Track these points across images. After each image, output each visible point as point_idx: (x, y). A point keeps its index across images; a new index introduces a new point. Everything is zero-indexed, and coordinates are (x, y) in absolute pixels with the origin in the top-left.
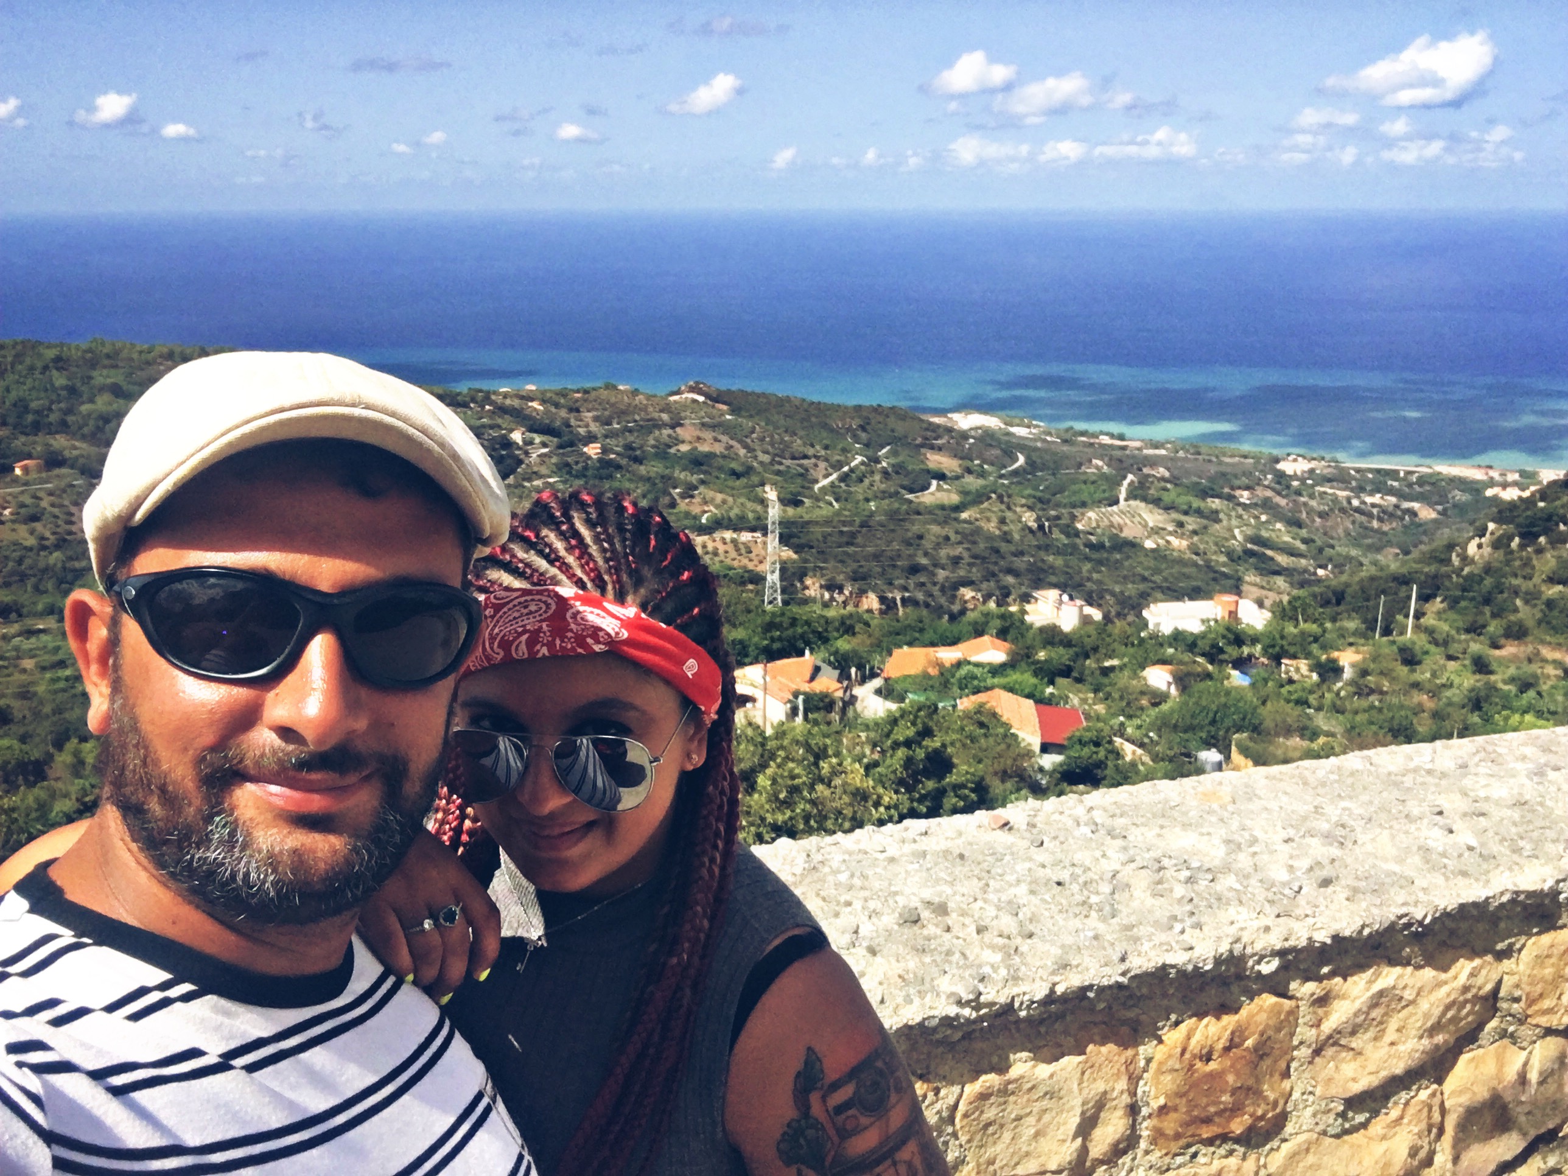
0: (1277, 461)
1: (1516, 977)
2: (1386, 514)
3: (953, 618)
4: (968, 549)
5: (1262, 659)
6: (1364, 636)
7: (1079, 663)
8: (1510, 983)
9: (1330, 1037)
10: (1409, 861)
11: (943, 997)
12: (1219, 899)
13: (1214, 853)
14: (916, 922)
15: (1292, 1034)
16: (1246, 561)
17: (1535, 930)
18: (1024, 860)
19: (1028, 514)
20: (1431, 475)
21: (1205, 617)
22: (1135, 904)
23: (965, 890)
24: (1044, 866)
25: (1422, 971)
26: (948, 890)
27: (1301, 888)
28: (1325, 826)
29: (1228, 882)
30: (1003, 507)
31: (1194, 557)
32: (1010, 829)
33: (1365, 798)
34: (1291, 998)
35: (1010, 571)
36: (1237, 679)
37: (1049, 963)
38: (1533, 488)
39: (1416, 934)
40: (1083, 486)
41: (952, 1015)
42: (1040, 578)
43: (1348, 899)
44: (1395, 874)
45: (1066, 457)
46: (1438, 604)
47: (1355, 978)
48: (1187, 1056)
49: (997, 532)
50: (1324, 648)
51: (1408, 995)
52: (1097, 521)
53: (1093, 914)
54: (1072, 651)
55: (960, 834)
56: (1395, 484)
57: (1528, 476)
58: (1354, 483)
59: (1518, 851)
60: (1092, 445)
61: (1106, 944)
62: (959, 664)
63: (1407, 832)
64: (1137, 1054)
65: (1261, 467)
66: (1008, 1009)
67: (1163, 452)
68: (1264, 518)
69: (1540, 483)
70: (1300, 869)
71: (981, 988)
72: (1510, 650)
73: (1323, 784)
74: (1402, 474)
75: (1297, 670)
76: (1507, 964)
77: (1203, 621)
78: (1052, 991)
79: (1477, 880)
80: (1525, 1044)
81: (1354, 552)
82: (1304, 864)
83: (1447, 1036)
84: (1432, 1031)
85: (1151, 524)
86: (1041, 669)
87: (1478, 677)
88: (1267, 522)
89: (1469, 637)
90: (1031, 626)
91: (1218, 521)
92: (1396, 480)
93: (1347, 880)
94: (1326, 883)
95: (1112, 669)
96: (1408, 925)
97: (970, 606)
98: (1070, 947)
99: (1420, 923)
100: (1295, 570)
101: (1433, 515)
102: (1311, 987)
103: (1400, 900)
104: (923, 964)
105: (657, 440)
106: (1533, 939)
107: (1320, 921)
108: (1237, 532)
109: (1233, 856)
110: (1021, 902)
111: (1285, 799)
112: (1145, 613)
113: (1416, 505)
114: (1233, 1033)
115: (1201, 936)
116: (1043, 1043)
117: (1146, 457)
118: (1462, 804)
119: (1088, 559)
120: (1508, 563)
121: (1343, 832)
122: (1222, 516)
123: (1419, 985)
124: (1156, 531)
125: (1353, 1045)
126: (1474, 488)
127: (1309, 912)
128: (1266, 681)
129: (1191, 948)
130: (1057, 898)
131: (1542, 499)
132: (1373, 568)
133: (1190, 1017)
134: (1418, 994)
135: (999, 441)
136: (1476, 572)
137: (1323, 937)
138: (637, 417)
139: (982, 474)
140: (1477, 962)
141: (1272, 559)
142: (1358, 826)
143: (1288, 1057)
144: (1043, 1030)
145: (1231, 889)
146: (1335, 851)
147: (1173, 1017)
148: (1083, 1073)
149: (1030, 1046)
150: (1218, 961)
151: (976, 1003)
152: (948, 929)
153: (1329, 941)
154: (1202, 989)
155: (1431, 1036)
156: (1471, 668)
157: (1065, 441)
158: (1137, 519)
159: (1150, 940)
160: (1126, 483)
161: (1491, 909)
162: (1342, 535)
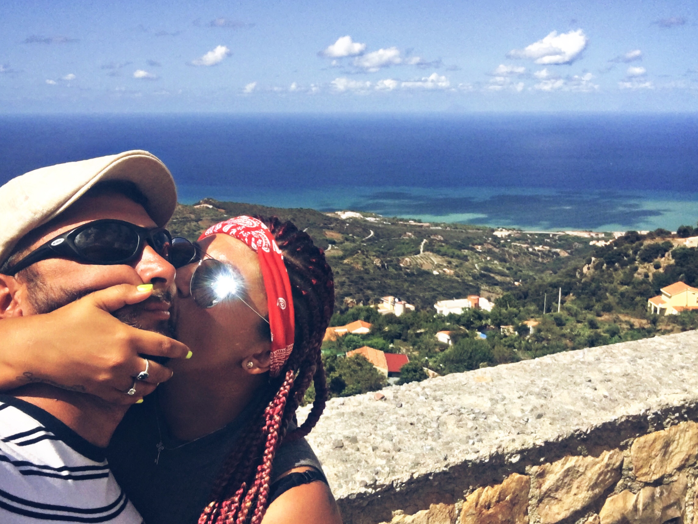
0: (493, 231)
1: (630, 458)
2: (545, 255)
3: (342, 312)
4: (348, 278)
5: (492, 326)
6: (537, 312)
7: (405, 331)
8: (627, 462)
9: (546, 493)
10: (578, 404)
11: (358, 484)
12: (490, 427)
13: (486, 405)
14: (341, 447)
15: (528, 493)
16: (481, 279)
17: (637, 435)
18: (393, 414)
19: (376, 260)
20: (564, 236)
21: (464, 307)
22: (450, 432)
23: (365, 430)
24: (403, 416)
25: (587, 458)
26: (357, 430)
27: (528, 419)
28: (537, 390)
29: (493, 419)
30: (364, 257)
31: (457, 278)
32: (385, 399)
33: (554, 375)
34: (526, 474)
35: (369, 288)
36: (480, 336)
37: (410, 463)
38: (611, 241)
39: (583, 440)
40: (402, 245)
41: (363, 492)
42: (384, 291)
43: (550, 424)
44: (572, 410)
45: (394, 231)
46: (571, 297)
47: (556, 463)
48: (479, 506)
49: (362, 269)
50: (520, 319)
51: (581, 470)
52: (410, 262)
53: (429, 438)
54: (401, 326)
55: (360, 403)
56: (548, 240)
57: (609, 235)
58: (529, 241)
59: (627, 397)
60: (406, 225)
61: (437, 452)
62: (346, 334)
63: (575, 391)
64: (454, 508)
65: (486, 234)
66: (391, 487)
67: (440, 228)
68: (488, 258)
69: (614, 238)
70: (527, 411)
71: (377, 478)
72: (605, 317)
73: (534, 371)
74: (551, 236)
75: (508, 331)
76: (626, 452)
77: (463, 309)
78: (412, 477)
79: (610, 411)
80: (635, 491)
81: (531, 273)
82: (528, 408)
83: (600, 489)
84: (593, 487)
85: (436, 263)
86: (387, 335)
87: (592, 330)
88: (490, 260)
89: (586, 311)
90: (381, 314)
91: (467, 260)
92: (548, 239)
93: (549, 415)
94: (540, 416)
95: (421, 333)
96: (580, 435)
97: (350, 306)
98: (419, 454)
99: (585, 434)
100: (504, 282)
101: (567, 255)
102: (535, 469)
103: (575, 423)
104: (346, 467)
105: (188, 228)
106: (637, 439)
107: (538, 435)
108: (476, 265)
109: (495, 406)
110: (393, 434)
111: (516, 378)
112: (435, 306)
113: (558, 250)
114: (500, 493)
115: (483, 445)
116: (408, 504)
117: (432, 230)
118: (600, 377)
119: (406, 280)
120: (602, 276)
121: (546, 392)
122: (469, 258)
123: (586, 465)
124: (439, 266)
125: (557, 496)
126: (585, 241)
127: (533, 431)
128: (494, 336)
129: (478, 452)
130: (411, 431)
131: (615, 246)
132: (541, 281)
133: (479, 487)
134: (586, 469)
135: (361, 225)
136: (588, 280)
137: (540, 442)
138: (178, 217)
139: (354, 241)
140: (612, 452)
141: (493, 278)
142: (552, 388)
143: (527, 504)
144: (407, 497)
145: (495, 422)
146: (542, 401)
147: (471, 487)
148: (428, 519)
149: (401, 506)
150: (491, 457)
151: (374, 486)
152: (358, 450)
153: (543, 445)
154: (484, 472)
155: (593, 490)
156: (588, 326)
157: (393, 224)
158: (429, 261)
159: (458, 449)
160: (423, 243)
161: (617, 425)
162: (525, 266)
